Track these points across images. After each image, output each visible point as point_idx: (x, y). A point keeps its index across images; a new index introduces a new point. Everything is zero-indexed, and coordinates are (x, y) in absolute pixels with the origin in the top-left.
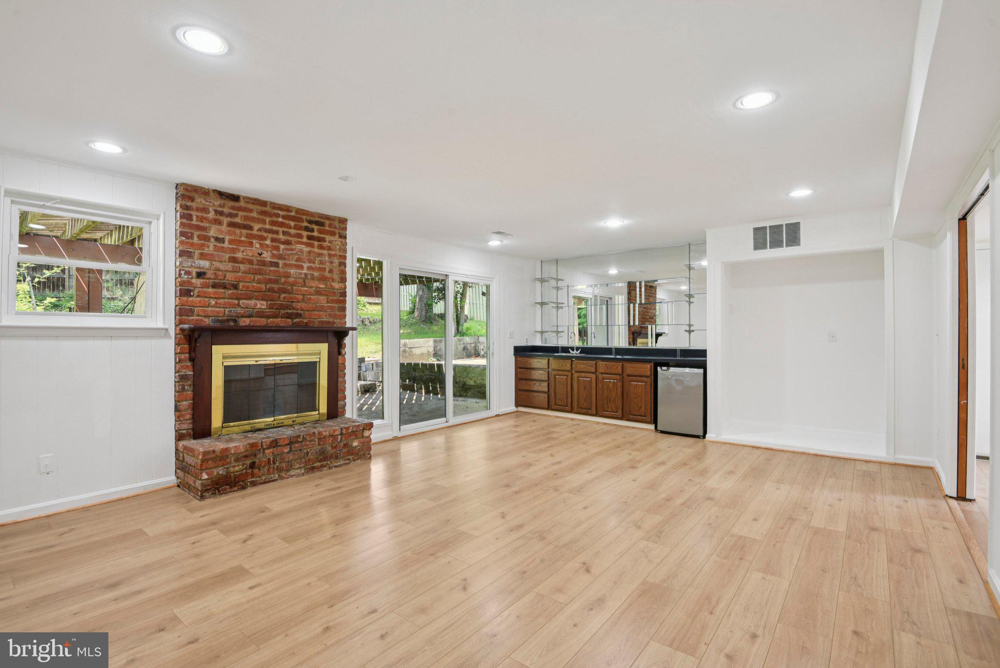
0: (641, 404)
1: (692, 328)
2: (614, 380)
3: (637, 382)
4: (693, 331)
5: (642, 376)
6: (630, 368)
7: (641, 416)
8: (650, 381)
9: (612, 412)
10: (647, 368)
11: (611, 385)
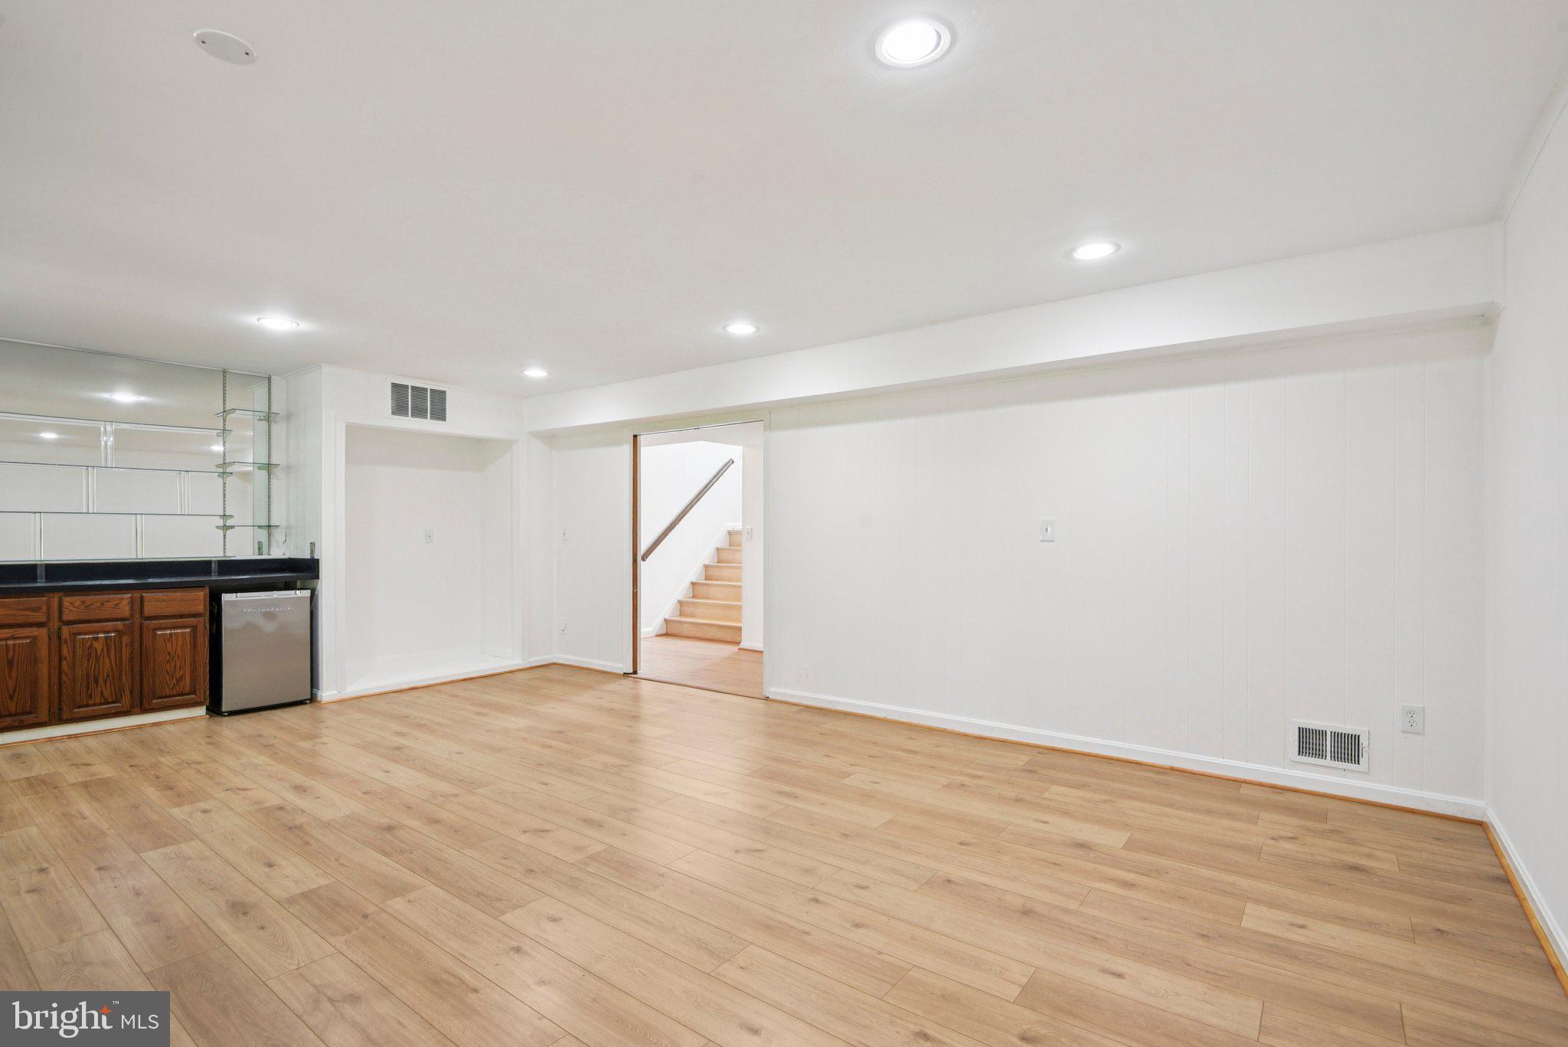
0: (181, 673)
1: (229, 523)
2: (108, 632)
3: (171, 628)
4: (232, 527)
5: (182, 616)
6: (154, 603)
7: (182, 694)
8: (203, 623)
9: (101, 704)
10: (198, 599)
11: (98, 646)
